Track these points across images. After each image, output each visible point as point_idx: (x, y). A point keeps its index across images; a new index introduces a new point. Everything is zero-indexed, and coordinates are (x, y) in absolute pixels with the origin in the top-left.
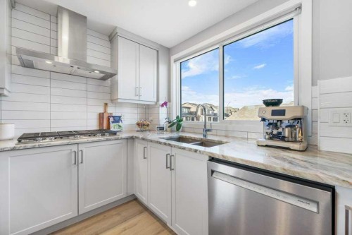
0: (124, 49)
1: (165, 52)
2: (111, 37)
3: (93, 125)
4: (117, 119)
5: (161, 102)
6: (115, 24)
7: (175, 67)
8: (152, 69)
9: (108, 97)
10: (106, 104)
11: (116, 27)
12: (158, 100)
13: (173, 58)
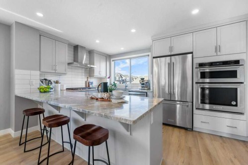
0: (96, 58)
1: (109, 57)
2: (91, 53)
3: (84, 86)
4: (92, 83)
5: (108, 77)
6: (93, 49)
7: (113, 63)
8: (104, 63)
9: (88, 74)
10: (88, 78)
11: (93, 50)
12: (106, 76)
13: (112, 59)
